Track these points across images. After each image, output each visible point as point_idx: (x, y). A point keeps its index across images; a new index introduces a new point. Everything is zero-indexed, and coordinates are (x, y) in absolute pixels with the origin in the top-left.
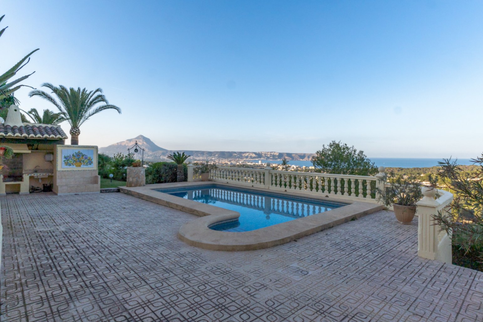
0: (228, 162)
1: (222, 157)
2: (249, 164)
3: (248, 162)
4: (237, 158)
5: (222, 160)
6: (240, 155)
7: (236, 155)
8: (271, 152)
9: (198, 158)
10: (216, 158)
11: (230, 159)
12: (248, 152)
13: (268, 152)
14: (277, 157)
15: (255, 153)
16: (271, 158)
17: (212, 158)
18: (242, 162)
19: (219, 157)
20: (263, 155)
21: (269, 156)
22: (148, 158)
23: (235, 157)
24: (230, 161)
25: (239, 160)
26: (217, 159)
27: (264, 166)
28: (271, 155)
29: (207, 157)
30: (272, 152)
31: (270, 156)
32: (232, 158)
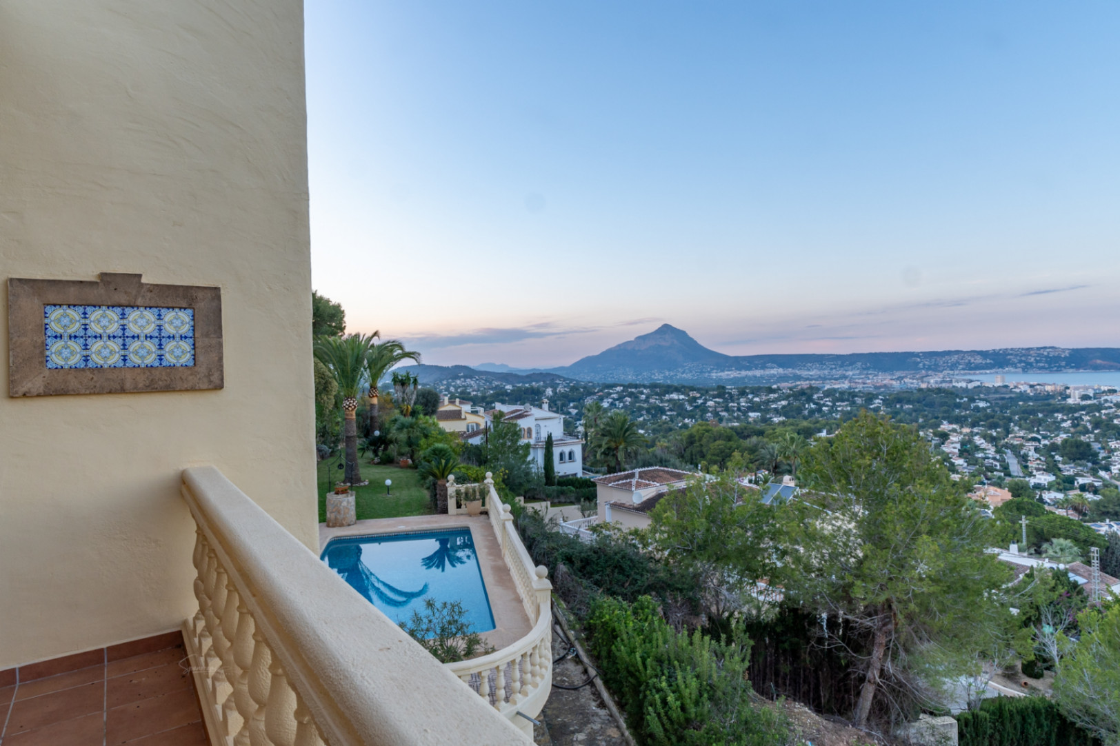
0: (894, 383)
1: (874, 368)
2: (964, 385)
3: (957, 381)
4: (923, 369)
5: (875, 376)
6: (935, 360)
7: (919, 360)
8: (1039, 349)
9: (804, 373)
10: (858, 372)
11: (898, 374)
12: (957, 352)
13: (1028, 349)
14: (1063, 363)
15: (984, 354)
16: (1041, 365)
17: (846, 371)
18: (936, 382)
19: (864, 369)
20: (1009, 357)
21: (1032, 359)
22: (684, 375)
23: (915, 367)
24: (900, 379)
25: (927, 376)
26: (860, 374)
27: (1011, 392)
28: (1039, 355)
29: (831, 369)
30: (1045, 348)
31: (1037, 362)
32: (907, 369)
